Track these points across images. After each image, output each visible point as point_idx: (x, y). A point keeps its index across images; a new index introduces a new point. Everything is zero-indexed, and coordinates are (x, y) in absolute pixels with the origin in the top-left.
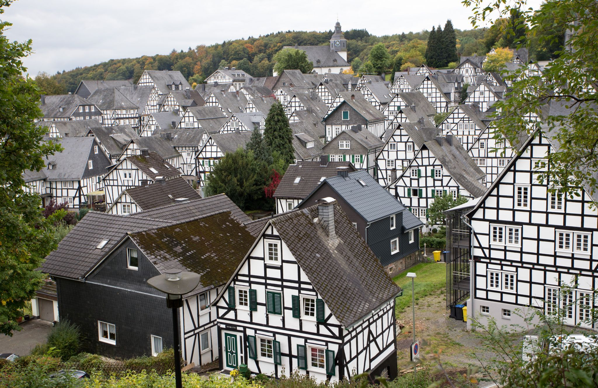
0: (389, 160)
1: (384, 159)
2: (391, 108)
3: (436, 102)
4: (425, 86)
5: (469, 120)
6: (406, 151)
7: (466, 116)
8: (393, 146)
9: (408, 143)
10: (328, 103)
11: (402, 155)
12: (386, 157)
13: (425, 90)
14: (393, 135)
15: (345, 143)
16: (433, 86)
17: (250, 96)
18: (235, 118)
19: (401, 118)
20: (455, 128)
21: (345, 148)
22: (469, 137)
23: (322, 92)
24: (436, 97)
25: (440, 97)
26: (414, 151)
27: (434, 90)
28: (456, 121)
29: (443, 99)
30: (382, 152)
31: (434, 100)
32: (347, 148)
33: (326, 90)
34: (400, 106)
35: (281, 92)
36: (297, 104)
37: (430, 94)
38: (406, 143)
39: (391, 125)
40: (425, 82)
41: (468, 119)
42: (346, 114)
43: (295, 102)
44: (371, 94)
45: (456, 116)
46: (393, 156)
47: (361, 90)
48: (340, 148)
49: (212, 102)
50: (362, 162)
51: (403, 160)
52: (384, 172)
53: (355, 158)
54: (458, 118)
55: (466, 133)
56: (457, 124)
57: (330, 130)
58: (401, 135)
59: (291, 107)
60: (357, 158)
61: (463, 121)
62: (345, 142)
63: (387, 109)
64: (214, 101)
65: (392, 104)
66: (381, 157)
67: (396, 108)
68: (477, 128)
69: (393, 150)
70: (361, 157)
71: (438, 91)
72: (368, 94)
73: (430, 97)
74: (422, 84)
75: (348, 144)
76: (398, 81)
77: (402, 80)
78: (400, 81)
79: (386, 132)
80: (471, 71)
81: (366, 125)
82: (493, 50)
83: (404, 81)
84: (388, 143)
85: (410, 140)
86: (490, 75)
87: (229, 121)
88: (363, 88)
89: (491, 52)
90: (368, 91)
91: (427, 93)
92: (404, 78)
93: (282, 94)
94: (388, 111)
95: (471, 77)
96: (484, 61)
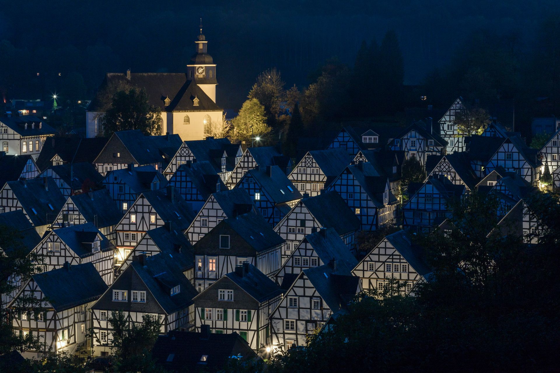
0: (287, 320)
2: (292, 223)
3: (361, 207)
4: (344, 182)
5: (400, 259)
6: (310, 309)
7: (397, 253)
8: (293, 302)
9: (314, 299)
10: (191, 200)
11: (305, 314)
12: (284, 316)
13: (344, 189)
14: (294, 286)
15: (226, 293)
16: (357, 183)
17: (62, 181)
18: (56, 237)
20: (382, 269)
21: (226, 300)
22: (400, 281)
23: (181, 182)
24: (360, 200)
25: (367, 200)
26: (322, 309)
27: (357, 189)
28: (383, 258)
29: (371, 204)
30: (278, 308)
31: (357, 204)
32: (230, 300)
33: (188, 179)
34: (305, 220)
35: (115, 178)
36: (146, 209)
37: (351, 195)
38: (311, 297)
39: (291, 260)
40: (344, 176)
41: (398, 257)
42: (225, 239)
43: (143, 205)
44: (260, 189)
45: (382, 251)
46: (293, 315)
47: (244, 181)
48: (219, 300)
49: (7, 198)
50: (250, 320)
51: (307, 321)
53: (241, 315)
54: (385, 255)
55: (396, 276)
56: (384, 263)
57: (202, 262)
58: (304, 287)
59: (136, 212)
60: (244, 314)
61: (393, 259)
62: (226, 291)
63: (286, 224)
64: (10, 196)
65: (293, 216)
66: (277, 315)
67: (299, 222)
68: (412, 269)
69: (293, 307)
70: (249, 313)
71: (363, 190)
72: (255, 189)
73: (351, 199)
74: (339, 179)
75: (231, 295)
76: (302, 162)
77: (309, 160)
78: (305, 162)
79: (283, 269)
80: (420, 145)
81: (254, 258)
82: (458, 103)
83: (312, 163)
84: (286, 297)
85: (317, 294)
86: (445, 161)
87: (46, 242)
88: (247, 178)
89: (454, 106)
90: (254, 183)
91: (347, 192)
92: (311, 157)
93: (115, 182)
94: (287, 226)
95: (420, 154)
96: (443, 119)
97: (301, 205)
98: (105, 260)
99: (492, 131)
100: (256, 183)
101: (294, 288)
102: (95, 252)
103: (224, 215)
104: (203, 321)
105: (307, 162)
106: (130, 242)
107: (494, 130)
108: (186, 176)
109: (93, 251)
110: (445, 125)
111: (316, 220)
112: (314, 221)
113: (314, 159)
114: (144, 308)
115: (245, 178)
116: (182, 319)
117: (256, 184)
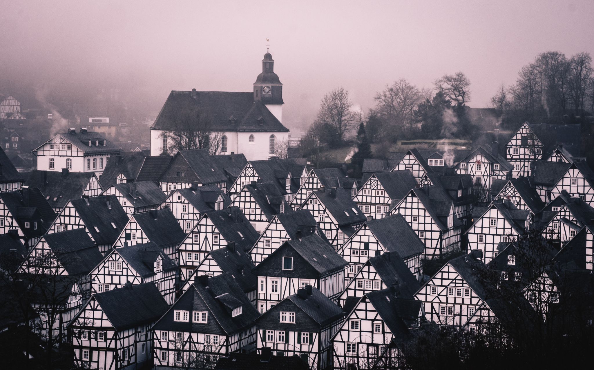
0: (349, 343)
1: (342, 341)
2: (355, 246)
3: (425, 231)
4: (409, 205)
5: (463, 283)
6: (372, 332)
7: (459, 277)
8: (355, 325)
9: (375, 322)
10: (255, 220)
11: (367, 338)
12: (345, 339)
13: (408, 212)
14: (356, 309)
15: (288, 314)
16: (421, 206)
19: (369, 272)
20: (444, 293)
21: (288, 321)
22: (463, 306)
23: (245, 202)
24: (425, 223)
25: (431, 224)
26: (384, 332)
27: (422, 212)
28: (446, 283)
29: (435, 227)
30: (339, 331)
31: (421, 227)
32: (292, 322)
33: (253, 199)
34: (369, 243)
35: (179, 198)
36: (209, 229)
37: (415, 218)
38: (373, 321)
39: (354, 282)
40: (409, 199)
41: (461, 282)
42: (288, 261)
43: (206, 225)
44: (324, 211)
45: (445, 276)
46: (354, 337)
47: (308, 202)
48: (281, 321)
49: (70, 216)
50: (311, 343)
51: (368, 345)
52: (342, 359)
53: (302, 336)
54: (448, 279)
55: (459, 301)
56: (446, 287)
57: (264, 284)
58: (366, 310)
59: (199, 232)
60: (305, 336)
61: (455, 283)
63: (349, 246)
64: (73, 214)
65: (357, 238)
66: (338, 338)
67: (362, 245)
68: (474, 294)
69: (355, 330)
70: (311, 335)
71: (427, 214)
72: (319, 211)
73: (415, 222)
74: (403, 202)
75: (293, 317)
76: (367, 184)
77: (374, 183)
78: (370, 184)
79: (346, 292)
80: (486, 169)
81: (317, 280)
82: (525, 127)
83: (377, 185)
84: (348, 320)
85: (379, 317)
86: (510, 185)
87: (108, 261)
88: (311, 200)
89: (521, 130)
90: (319, 205)
91: (412, 215)
92: (376, 179)
93: (179, 201)
94: (351, 249)
95: (486, 178)
96: (510, 144)
97: (365, 227)
98: (167, 280)
99: (558, 157)
100: (320, 204)
101: (356, 311)
102: (157, 272)
103: (288, 236)
104: (264, 343)
105: (372, 184)
106: (193, 262)
107: (559, 155)
108: (250, 197)
109: (155, 271)
110: (511, 149)
111: (379, 243)
112: (378, 243)
113: (379, 182)
114: (206, 329)
115: (309, 200)
116: (243, 341)
117: (320, 206)
